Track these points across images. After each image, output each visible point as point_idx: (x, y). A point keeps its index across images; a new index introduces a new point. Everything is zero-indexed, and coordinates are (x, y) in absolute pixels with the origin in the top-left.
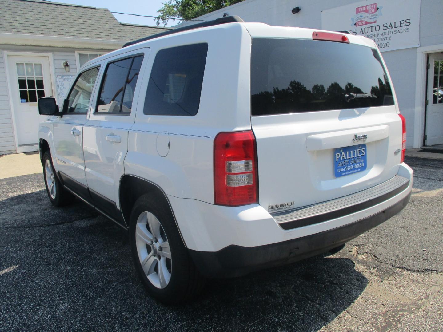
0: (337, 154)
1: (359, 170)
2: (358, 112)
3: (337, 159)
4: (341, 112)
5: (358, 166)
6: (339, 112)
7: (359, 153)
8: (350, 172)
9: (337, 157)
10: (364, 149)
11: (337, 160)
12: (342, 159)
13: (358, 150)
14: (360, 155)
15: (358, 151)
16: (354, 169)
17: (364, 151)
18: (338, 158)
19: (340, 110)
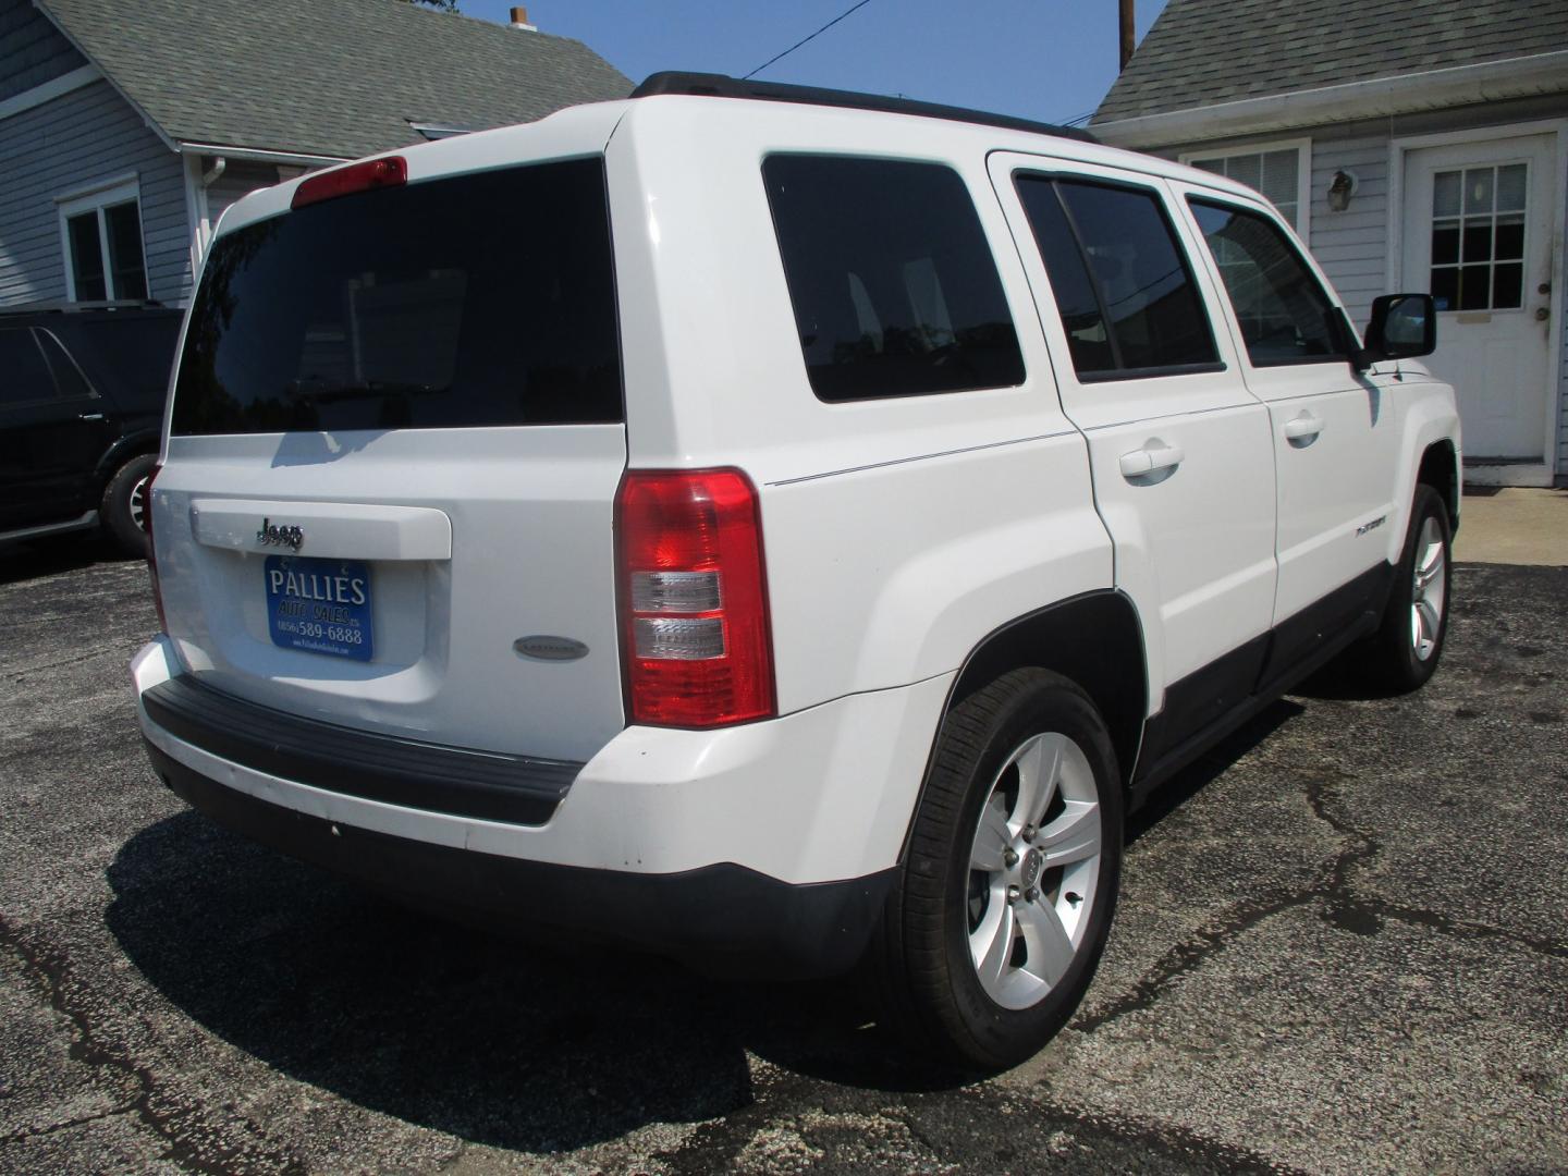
0: (273, 572)
1: (346, 651)
2: (338, 444)
3: (274, 587)
4: (284, 442)
5: (340, 637)
6: (281, 440)
7: (342, 591)
8: (315, 646)
9: (274, 583)
10: (361, 582)
11: (275, 591)
12: (288, 593)
13: (338, 580)
14: (347, 601)
15: (338, 584)
16: (325, 639)
17: (363, 591)
18: (277, 586)
19: (283, 434)
